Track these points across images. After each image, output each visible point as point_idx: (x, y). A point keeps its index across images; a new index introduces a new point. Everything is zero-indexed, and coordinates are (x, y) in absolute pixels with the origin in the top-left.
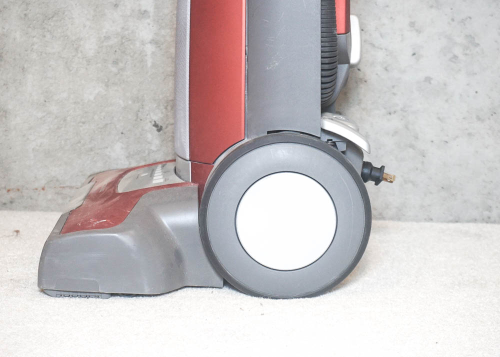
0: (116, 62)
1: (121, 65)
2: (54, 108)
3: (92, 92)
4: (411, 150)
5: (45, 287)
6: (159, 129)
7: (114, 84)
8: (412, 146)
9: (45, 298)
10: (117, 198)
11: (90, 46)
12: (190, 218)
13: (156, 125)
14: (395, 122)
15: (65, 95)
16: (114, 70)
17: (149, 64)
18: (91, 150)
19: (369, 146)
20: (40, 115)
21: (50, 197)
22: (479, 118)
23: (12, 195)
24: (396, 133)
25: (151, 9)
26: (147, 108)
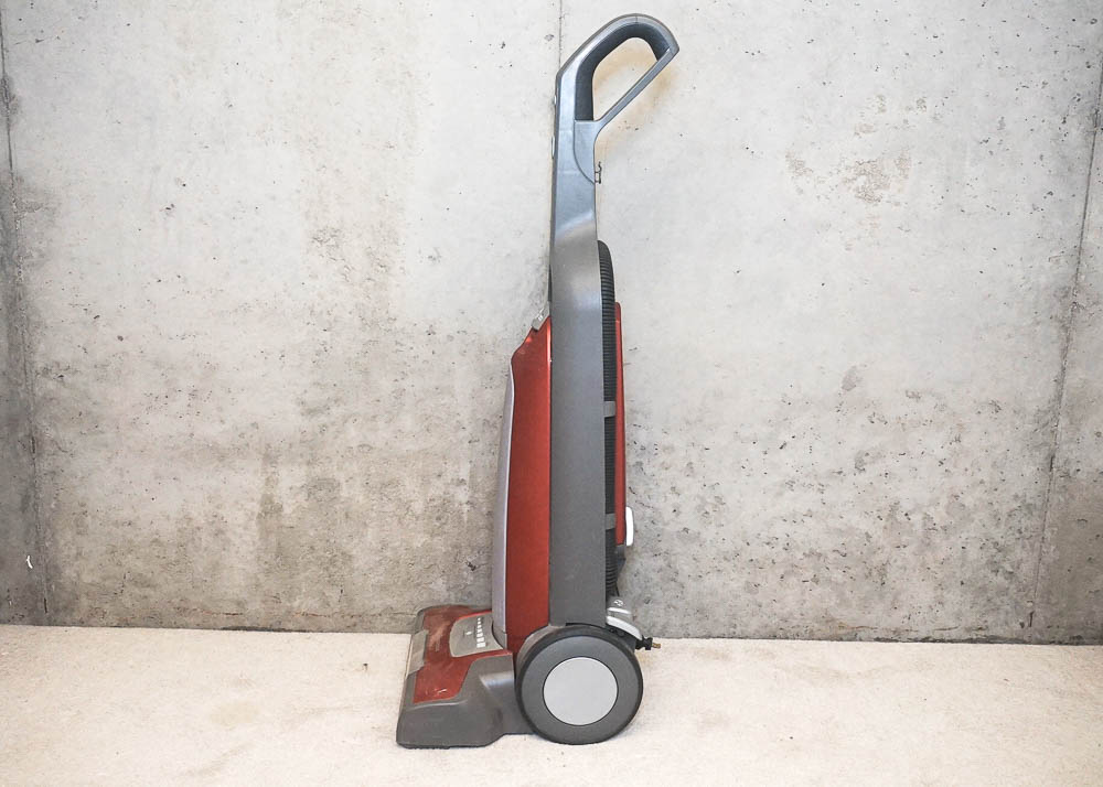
0: (438, 519)
1: (443, 521)
2: (389, 553)
3: (419, 541)
4: (673, 583)
5: (403, 742)
6: (473, 568)
7: (438, 535)
8: (673, 580)
9: (403, 749)
10: (452, 665)
11: (418, 507)
12: (507, 678)
13: (470, 565)
14: (660, 562)
15: (397, 544)
16: (438, 524)
17: (466, 519)
18: (419, 585)
19: (640, 631)
20: (378, 559)
21: (385, 621)
22: (725, 559)
23: (354, 620)
24: (661, 570)
25: (467, 479)
26: (464, 553)
